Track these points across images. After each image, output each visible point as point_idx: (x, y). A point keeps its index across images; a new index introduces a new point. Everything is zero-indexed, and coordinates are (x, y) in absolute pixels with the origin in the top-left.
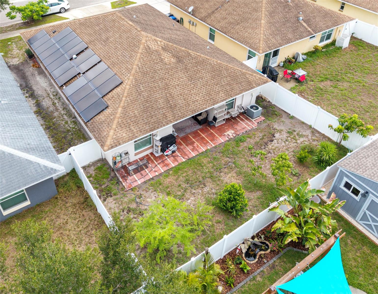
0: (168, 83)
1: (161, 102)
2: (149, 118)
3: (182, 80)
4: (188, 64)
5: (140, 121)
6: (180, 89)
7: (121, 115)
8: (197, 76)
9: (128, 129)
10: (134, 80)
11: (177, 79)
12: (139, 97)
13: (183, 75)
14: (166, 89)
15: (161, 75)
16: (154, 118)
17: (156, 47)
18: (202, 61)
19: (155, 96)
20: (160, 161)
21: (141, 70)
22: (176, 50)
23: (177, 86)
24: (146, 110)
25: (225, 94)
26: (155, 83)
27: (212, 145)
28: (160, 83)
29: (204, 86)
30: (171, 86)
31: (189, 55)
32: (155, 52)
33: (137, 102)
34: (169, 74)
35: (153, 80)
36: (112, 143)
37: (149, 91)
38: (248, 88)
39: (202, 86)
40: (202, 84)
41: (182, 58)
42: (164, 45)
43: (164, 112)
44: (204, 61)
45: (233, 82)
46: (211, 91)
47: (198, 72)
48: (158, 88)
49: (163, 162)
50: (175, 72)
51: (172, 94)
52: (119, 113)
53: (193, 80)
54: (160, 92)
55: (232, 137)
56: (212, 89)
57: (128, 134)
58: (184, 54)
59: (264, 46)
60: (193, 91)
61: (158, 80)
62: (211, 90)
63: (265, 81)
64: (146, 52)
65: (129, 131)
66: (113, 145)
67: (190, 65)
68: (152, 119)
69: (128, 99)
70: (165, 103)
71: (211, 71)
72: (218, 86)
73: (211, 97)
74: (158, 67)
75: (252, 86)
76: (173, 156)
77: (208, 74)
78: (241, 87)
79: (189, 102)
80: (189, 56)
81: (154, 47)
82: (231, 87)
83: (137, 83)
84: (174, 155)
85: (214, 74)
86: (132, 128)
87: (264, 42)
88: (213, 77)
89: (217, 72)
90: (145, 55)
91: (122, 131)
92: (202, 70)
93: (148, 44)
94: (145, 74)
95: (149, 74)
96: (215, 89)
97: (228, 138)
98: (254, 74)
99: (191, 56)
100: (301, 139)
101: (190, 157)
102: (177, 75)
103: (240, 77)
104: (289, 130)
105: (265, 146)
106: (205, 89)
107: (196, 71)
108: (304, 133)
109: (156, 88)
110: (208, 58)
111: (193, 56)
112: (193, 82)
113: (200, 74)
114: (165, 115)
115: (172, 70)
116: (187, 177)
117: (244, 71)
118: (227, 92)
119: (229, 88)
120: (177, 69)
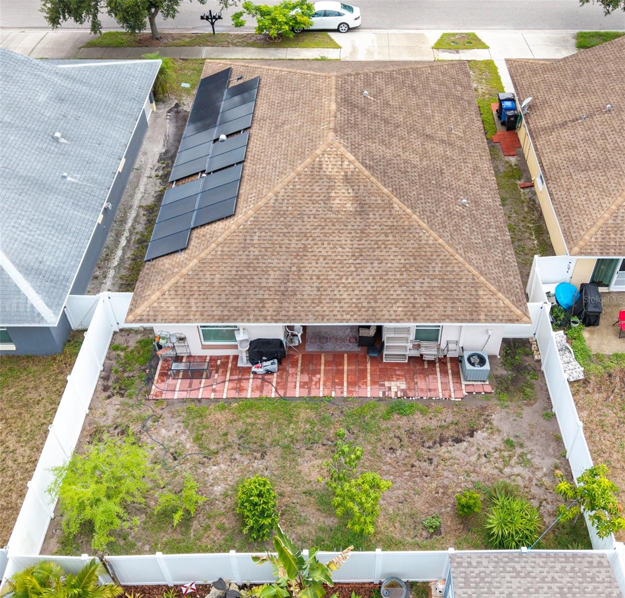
0: (309, 246)
1: (272, 276)
2: (232, 297)
3: (340, 250)
4: (373, 224)
5: (214, 296)
6: (324, 265)
7: (190, 273)
8: (376, 253)
9: (184, 301)
10: (252, 219)
11: (331, 246)
12: (240, 253)
13: (349, 242)
14: (298, 255)
15: (308, 227)
16: (241, 300)
17: (335, 170)
18: (406, 228)
19: (270, 261)
20: (236, 377)
21: (277, 204)
22: (369, 187)
23: (321, 259)
24: (236, 281)
25: (406, 309)
26: (286, 238)
27: (342, 392)
28: (294, 241)
29: (374, 279)
30: (312, 254)
31: (390, 206)
32: (325, 180)
33: (231, 261)
34: (323, 231)
35: (285, 230)
36: (145, 313)
37: (266, 249)
38: (462, 317)
39: (371, 278)
40: (373, 273)
41: (371, 209)
42: (352, 172)
43: (266, 296)
44: (409, 229)
45: (440, 293)
46: (382, 293)
47: (383, 246)
48: (284, 249)
49: (240, 380)
50: (336, 231)
51: (303, 270)
52: (188, 268)
53: (361, 258)
54: (284, 257)
55: (393, 395)
56: (387, 289)
57: (179, 309)
58: (379, 202)
59: (593, 240)
60: (347, 279)
61: (294, 234)
62: (383, 290)
63: (514, 317)
64: (309, 173)
65: (183, 305)
66: (144, 318)
67: (375, 227)
68: (237, 301)
69: (220, 249)
70: (277, 281)
71: (410, 254)
72: (404, 288)
73: (373, 304)
74: (312, 209)
75: (475, 317)
76: (263, 380)
77: (399, 257)
78: (449, 309)
79: (323, 297)
80: (387, 210)
81: (330, 170)
82: (429, 301)
83: (253, 227)
84: (266, 377)
85: (413, 261)
86: (193, 301)
87: (600, 232)
88: (404, 267)
89: (421, 261)
90: (303, 180)
91: (172, 301)
92: (393, 246)
93: (322, 159)
94: (279, 213)
95: (285, 218)
96: (392, 292)
97: (384, 393)
98: (500, 295)
99: (390, 211)
100: (518, 470)
101: (288, 395)
102: (337, 238)
103: (463, 288)
104: (512, 439)
105: (435, 443)
106: (372, 284)
107: (380, 243)
108: (536, 461)
109: (281, 247)
110: (425, 225)
111: (393, 212)
112: (358, 261)
113: (383, 253)
114: (264, 303)
115: (334, 225)
116: (250, 428)
117: (482, 279)
118: (414, 307)
119: (423, 300)
120: (345, 226)
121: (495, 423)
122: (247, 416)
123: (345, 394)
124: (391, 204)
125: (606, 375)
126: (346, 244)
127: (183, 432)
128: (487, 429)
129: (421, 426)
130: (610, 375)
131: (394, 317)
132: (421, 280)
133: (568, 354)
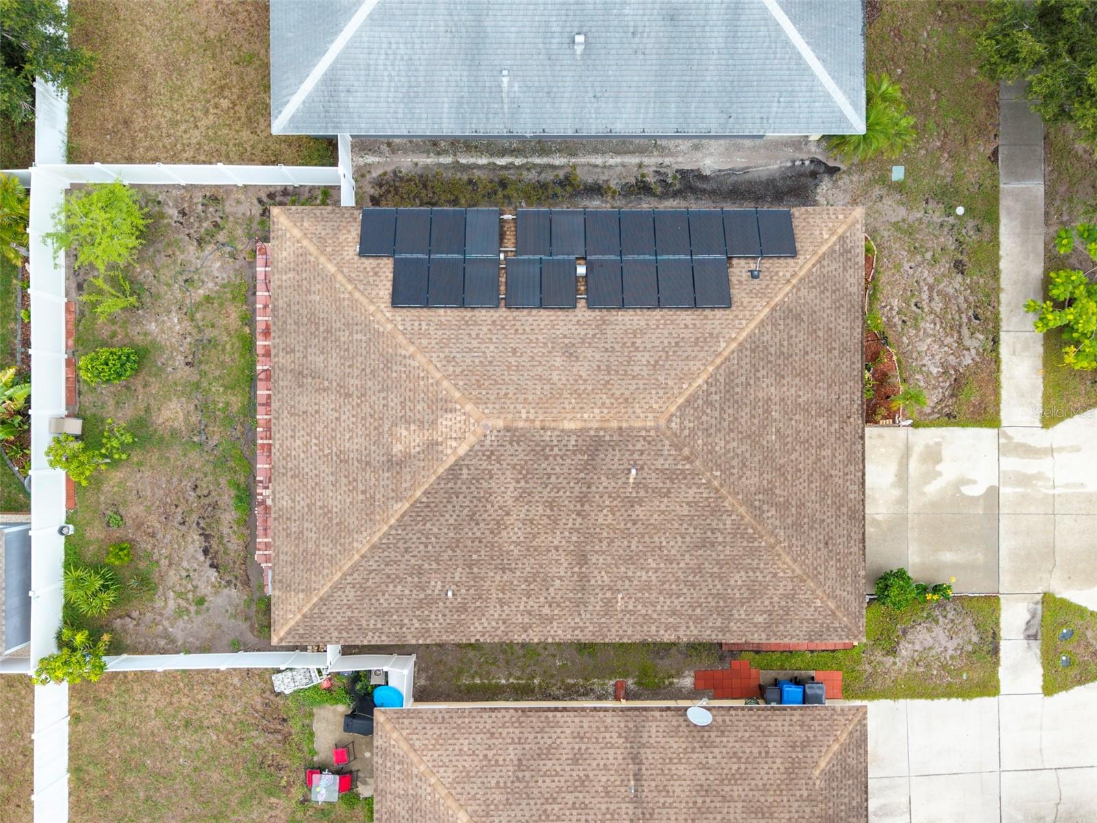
2: (296, 317)
3: (347, 437)
5: (297, 297)
7: (321, 267)
8: (343, 479)
10: (381, 329)
11: (351, 426)
12: (343, 320)
16: (294, 327)
17: (444, 430)
18: (372, 516)
19: (334, 355)
21: (400, 358)
22: (423, 473)
23: (336, 415)
24: (313, 320)
26: (360, 372)
28: (356, 382)
29: (316, 475)
30: (342, 404)
31: (399, 499)
32: (432, 417)
33: (334, 311)
34: (368, 416)
35: (368, 371)
36: (279, 225)
37: (348, 350)
38: (275, 571)
39: (317, 472)
40: (322, 475)
41: (394, 474)
42: (442, 452)
43: (297, 355)
44: (371, 520)
45: (301, 549)
46: (301, 484)
47: (351, 488)
48: (347, 371)
50: (368, 432)
51: (325, 394)
52: (326, 263)
55: (258, 491)
56: (305, 490)
57: (284, 261)
58: (404, 485)
60: (315, 444)
62: (304, 485)
64: (440, 396)
67: (373, 479)
69: (347, 296)
70: (313, 365)
71: (343, 520)
72: (306, 509)
73: (290, 474)
77: (339, 506)
79: (297, 418)
80: (393, 494)
81: (444, 423)
82: (293, 536)
85: (335, 522)
86: (291, 275)
88: (329, 511)
89: (335, 532)
90: (431, 389)
93: (458, 413)
94: (388, 362)
95: (383, 369)
96: (302, 495)
97: (261, 482)
98: (299, 617)
99: (393, 498)
100: (172, 604)
101: (258, 383)
102: (360, 433)
103: (305, 576)
104: (206, 604)
105: (203, 529)
106: (310, 474)
107: (355, 484)
108: (180, 623)
109: (349, 367)
110: (375, 539)
111: (391, 502)
112: (335, 458)
113: (344, 488)
114: (290, 353)
115: (375, 428)
116: (220, 348)
117: (315, 600)
118: (287, 519)
119: (293, 530)
120: (374, 443)
121: (226, 591)
122: (233, 345)
123: (260, 442)
124: (401, 500)
125: (285, 717)
126: (354, 444)
127: (216, 284)
128: (219, 583)
129: (222, 517)
130: (284, 720)
131: (277, 496)
132: (314, 529)
133: (304, 681)
